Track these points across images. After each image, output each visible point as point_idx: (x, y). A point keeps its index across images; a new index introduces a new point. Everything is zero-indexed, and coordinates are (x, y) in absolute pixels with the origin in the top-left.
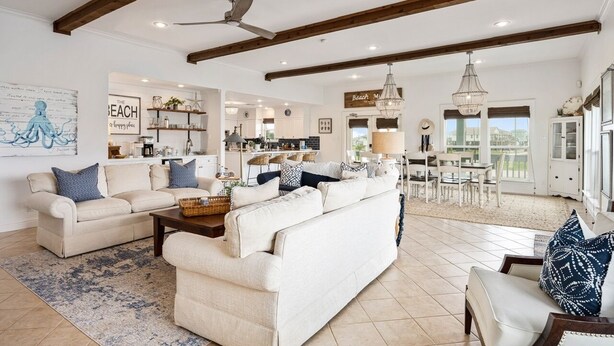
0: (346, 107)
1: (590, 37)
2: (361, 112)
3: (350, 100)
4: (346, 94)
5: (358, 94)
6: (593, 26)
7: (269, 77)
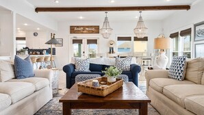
0: (71, 33)
1: (184, 11)
2: (79, 36)
3: (73, 30)
4: (71, 27)
5: (78, 27)
6: (187, 7)
7: (37, 10)
